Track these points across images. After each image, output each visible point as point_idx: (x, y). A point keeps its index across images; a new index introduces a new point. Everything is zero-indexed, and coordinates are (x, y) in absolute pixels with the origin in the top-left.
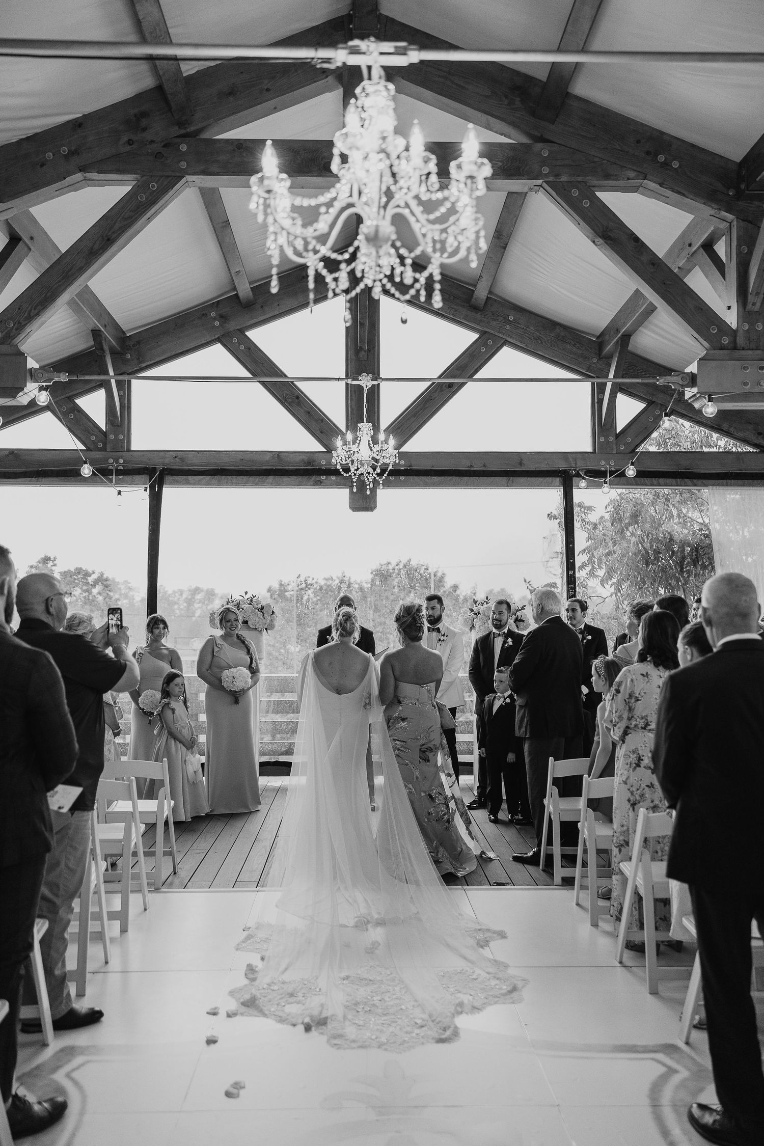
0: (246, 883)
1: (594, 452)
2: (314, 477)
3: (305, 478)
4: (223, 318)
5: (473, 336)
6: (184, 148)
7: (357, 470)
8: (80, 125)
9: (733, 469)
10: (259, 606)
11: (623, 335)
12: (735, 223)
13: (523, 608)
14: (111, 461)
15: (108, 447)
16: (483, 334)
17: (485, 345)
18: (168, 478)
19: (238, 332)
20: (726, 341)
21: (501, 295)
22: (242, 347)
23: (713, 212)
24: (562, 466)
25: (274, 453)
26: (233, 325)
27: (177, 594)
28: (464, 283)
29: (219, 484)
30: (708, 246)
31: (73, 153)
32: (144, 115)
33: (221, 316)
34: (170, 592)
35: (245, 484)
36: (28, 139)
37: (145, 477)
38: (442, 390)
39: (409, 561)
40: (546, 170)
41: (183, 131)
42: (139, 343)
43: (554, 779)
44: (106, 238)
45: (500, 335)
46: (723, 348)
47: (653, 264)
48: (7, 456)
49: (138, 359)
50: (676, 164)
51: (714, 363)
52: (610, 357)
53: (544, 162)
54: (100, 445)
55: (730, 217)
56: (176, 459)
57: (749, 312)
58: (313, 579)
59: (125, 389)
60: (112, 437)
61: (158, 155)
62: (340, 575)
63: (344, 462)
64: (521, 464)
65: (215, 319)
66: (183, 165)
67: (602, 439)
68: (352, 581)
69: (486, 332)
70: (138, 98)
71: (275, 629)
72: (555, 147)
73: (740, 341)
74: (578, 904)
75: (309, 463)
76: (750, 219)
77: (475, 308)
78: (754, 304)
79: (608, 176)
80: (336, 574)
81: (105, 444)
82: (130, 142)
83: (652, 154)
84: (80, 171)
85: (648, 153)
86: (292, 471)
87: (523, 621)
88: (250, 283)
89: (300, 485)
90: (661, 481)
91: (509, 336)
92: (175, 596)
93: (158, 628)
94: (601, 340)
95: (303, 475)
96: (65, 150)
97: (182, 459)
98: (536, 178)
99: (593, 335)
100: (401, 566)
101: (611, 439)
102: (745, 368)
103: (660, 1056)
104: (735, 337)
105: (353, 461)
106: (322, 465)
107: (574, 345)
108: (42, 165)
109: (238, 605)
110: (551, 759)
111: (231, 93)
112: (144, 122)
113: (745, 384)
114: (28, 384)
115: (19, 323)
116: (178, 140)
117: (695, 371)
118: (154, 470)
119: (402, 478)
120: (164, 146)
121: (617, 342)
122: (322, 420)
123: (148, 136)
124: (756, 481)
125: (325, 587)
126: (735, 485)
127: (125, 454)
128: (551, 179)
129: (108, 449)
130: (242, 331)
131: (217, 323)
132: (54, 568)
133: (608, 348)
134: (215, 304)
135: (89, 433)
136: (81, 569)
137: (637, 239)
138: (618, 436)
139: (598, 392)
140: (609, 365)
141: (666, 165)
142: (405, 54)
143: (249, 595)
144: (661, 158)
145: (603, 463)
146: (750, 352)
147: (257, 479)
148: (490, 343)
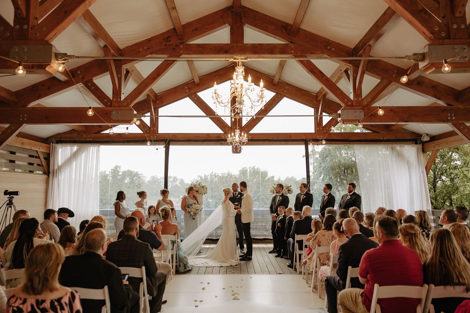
0: (201, 273)
1: (315, 133)
2: (220, 142)
3: (217, 142)
4: (189, 89)
5: (274, 94)
6: (181, 46)
7: (235, 144)
8: (150, 40)
9: (363, 139)
10: (202, 186)
11: (323, 95)
12: (352, 67)
13: (291, 186)
14: (152, 137)
15: (151, 132)
16: (277, 93)
17: (278, 97)
18: (171, 143)
19: (195, 94)
20: (350, 103)
21: (283, 80)
22: (196, 99)
23: (345, 64)
24: (304, 138)
26: (192, 91)
27: (162, 179)
28: (271, 76)
29: (189, 145)
30: (346, 72)
31: (148, 49)
32: (170, 37)
33: (189, 88)
34: (159, 178)
35: (197, 145)
36: (134, 45)
37: (164, 142)
38: (263, 112)
39: (254, 167)
40: (293, 52)
41: (181, 42)
42: (161, 97)
43: (297, 241)
44: (158, 74)
45: (283, 94)
46: (349, 106)
47: (327, 80)
48: (117, 135)
49: (161, 103)
50: (333, 49)
51: (346, 111)
52: (320, 101)
53: (292, 49)
54: (148, 132)
55: (351, 65)
56: (174, 136)
57: (357, 95)
58: (218, 174)
59: (157, 112)
60: (152, 129)
61: (174, 49)
62: (228, 172)
63: (231, 142)
64: (290, 137)
65: (187, 89)
66: (181, 52)
67: (318, 128)
68: (232, 174)
69: (278, 93)
70: (168, 32)
71: (207, 194)
72: (296, 45)
73: (354, 104)
74: (303, 278)
75: (218, 137)
76: (357, 66)
77: (274, 85)
78: (358, 92)
79: (312, 53)
80: (226, 172)
81: (150, 131)
82: (165, 45)
83: (326, 47)
84: (150, 54)
85: (325, 46)
86: (213, 140)
87: (291, 191)
88: (199, 77)
89: (215, 144)
90: (338, 142)
91: (286, 94)
92: (161, 179)
94: (317, 96)
95: (216, 141)
96: (145, 48)
97: (176, 136)
98: (290, 54)
99: (315, 94)
100: (251, 169)
101: (321, 128)
102: (356, 112)
103: (318, 310)
104: (353, 102)
105: (233, 142)
106: (223, 138)
107: (308, 97)
108: (139, 52)
109: (195, 186)
110: (296, 234)
111: (196, 30)
112: (170, 39)
113: (356, 117)
114: (134, 119)
115: (131, 100)
116: (180, 44)
117: (340, 113)
118: (167, 140)
119: (250, 142)
120: (176, 46)
121: (322, 96)
122: (223, 123)
123: (171, 43)
124: (371, 142)
125: (222, 177)
126: (364, 144)
127: (157, 135)
128: (294, 54)
129: (151, 133)
130: (196, 93)
131: (187, 91)
132: (120, 170)
133: (319, 98)
134: (186, 84)
135: (145, 128)
136: (129, 170)
137: (321, 72)
138: (323, 127)
139: (316, 112)
140: (320, 103)
141: (330, 50)
142: (247, 59)
143: (199, 182)
144: (329, 48)
145: (318, 136)
146: (357, 107)
147: (201, 142)
148: (279, 96)
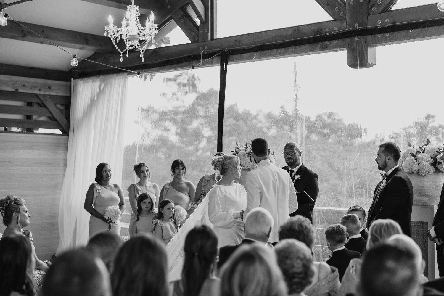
2: (320, 43)
14: (201, 49)
15: (200, 39)
18: (231, 57)
25: (295, 28)
37: (219, 58)
56: (236, 42)
60: (202, 32)
81: (198, 37)
93: (178, 169)
95: (313, 42)
97: (239, 42)
106: (327, 32)
118: (224, 52)
119: (387, 35)
135: (191, 31)
